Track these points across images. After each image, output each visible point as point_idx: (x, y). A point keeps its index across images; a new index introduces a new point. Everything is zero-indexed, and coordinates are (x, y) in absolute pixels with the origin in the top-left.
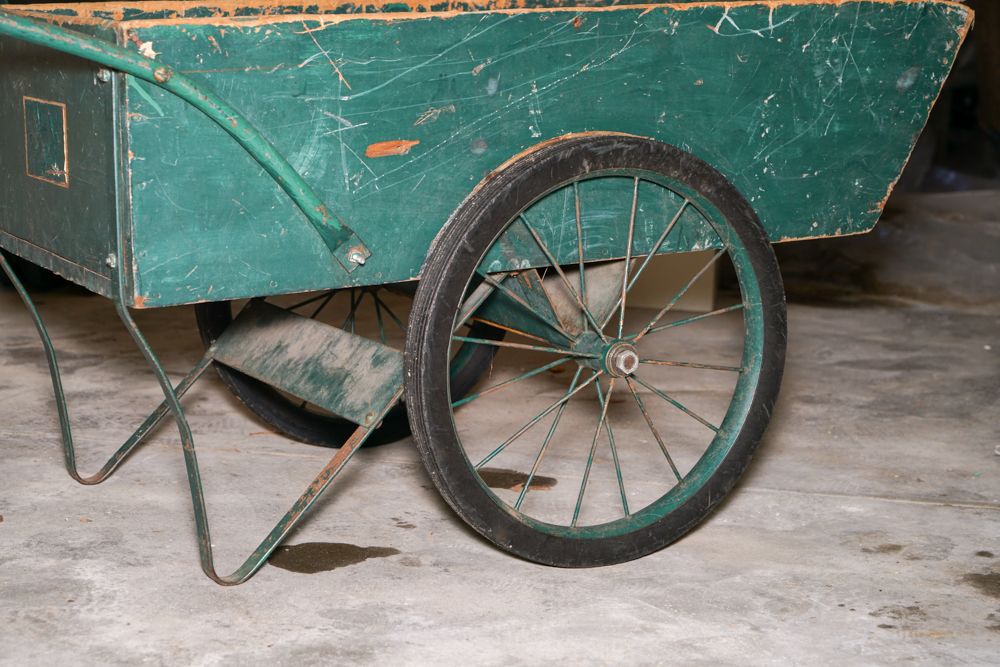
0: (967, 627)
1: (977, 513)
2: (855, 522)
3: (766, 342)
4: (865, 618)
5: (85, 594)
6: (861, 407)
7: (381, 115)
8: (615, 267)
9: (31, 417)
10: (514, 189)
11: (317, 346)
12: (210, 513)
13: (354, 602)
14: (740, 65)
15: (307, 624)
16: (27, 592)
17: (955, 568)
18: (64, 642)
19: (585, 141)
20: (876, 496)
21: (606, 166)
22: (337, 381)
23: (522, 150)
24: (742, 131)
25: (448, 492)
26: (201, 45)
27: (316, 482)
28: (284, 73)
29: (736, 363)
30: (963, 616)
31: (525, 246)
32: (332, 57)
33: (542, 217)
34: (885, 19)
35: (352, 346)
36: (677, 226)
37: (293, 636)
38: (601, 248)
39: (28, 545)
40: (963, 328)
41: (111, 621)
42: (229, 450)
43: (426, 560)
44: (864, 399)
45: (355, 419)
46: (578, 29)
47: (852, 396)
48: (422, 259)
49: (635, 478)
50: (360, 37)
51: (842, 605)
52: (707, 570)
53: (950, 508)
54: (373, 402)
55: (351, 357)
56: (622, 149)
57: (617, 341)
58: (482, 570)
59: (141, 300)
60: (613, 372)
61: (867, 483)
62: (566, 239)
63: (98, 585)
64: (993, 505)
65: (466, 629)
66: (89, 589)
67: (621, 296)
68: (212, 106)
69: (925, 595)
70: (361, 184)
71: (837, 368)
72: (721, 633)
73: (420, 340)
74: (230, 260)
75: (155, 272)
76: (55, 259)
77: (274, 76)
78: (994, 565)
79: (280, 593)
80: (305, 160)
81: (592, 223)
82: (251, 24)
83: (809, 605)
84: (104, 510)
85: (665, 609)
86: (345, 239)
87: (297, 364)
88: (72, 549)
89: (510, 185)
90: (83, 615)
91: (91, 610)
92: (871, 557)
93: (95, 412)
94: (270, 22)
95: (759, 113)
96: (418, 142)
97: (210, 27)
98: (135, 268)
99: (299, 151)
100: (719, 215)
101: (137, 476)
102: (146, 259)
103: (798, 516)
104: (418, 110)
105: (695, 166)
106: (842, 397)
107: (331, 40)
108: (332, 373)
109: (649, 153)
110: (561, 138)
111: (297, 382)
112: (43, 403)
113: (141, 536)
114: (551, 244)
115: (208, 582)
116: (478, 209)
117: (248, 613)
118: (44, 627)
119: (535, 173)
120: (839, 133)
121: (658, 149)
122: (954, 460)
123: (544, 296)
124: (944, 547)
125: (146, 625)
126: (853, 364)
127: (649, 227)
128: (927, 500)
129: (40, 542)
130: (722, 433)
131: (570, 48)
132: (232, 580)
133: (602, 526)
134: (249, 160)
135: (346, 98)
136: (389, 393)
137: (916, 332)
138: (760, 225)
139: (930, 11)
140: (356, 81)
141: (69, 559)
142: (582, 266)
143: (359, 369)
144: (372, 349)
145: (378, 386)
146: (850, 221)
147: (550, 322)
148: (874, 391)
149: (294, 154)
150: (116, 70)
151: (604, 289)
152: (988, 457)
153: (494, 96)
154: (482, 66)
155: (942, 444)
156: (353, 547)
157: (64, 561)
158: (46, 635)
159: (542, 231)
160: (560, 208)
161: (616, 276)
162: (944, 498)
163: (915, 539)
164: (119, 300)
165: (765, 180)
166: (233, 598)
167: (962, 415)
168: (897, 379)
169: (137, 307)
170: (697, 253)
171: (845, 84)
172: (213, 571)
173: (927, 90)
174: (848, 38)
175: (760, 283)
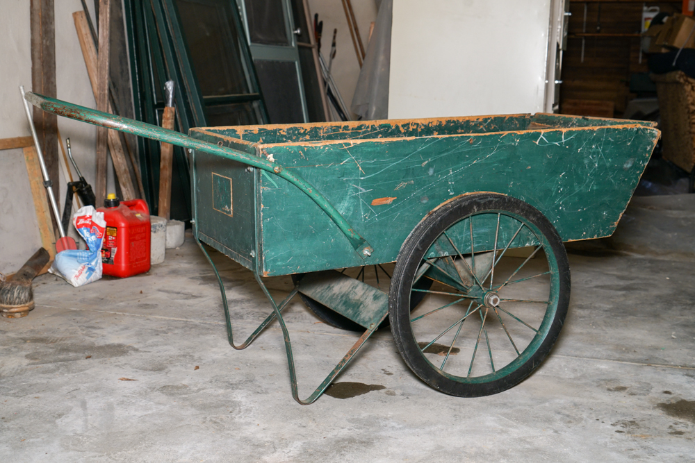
0: (659, 433)
1: (664, 370)
2: (604, 374)
3: (561, 289)
4: (609, 427)
5: (238, 408)
6: (606, 311)
7: (379, 185)
8: (489, 254)
9: (212, 312)
10: (441, 220)
11: (347, 288)
12: (296, 365)
13: (364, 415)
14: (549, 159)
15: (342, 426)
16: (211, 407)
17: (653, 400)
18: (228, 434)
19: (474, 197)
20: (614, 360)
21: (485, 208)
22: (357, 306)
23: (445, 201)
24: (550, 190)
25: (409, 362)
26: (296, 155)
27: (347, 356)
28: (334, 167)
29: (546, 299)
30: (657, 426)
31: (446, 245)
32: (356, 159)
33: (454, 232)
34: (618, 136)
35: (364, 289)
36: (518, 236)
37: (335, 433)
38: (482, 246)
39: (211, 382)
40: (656, 267)
41: (250, 423)
42: (304, 332)
43: (398, 392)
44: (608, 306)
45: (365, 326)
46: (472, 144)
47: (602, 305)
48: (397, 252)
49: (497, 349)
50: (369, 150)
51: (598, 420)
52: (532, 399)
53: (650, 367)
54: (374, 318)
55: (363, 294)
56: (492, 201)
57: (489, 291)
58: (425, 398)
59: (266, 273)
60: (487, 305)
61: (609, 353)
62: (465, 242)
63: (244, 404)
64: (671, 365)
65: (417, 430)
66: (239, 406)
67: (491, 268)
68: (301, 184)
69: (638, 414)
70: (369, 218)
71: (595, 289)
72: (539, 434)
73: (396, 291)
74: (308, 254)
75: (273, 260)
76: (226, 249)
77: (329, 168)
78: (672, 398)
79: (329, 409)
80: (343, 207)
81: (478, 234)
82: (319, 145)
83: (581, 419)
84: (246, 363)
85: (512, 420)
86: (362, 244)
87: (337, 296)
88: (232, 384)
89: (439, 218)
90: (237, 420)
91: (240, 417)
92: (612, 393)
93: (241, 310)
94: (328, 144)
95: (558, 181)
96: (395, 198)
97: (300, 147)
98: (263, 258)
99: (340, 203)
100: (538, 230)
101: (261, 345)
102: (269, 254)
103: (576, 370)
104: (396, 183)
105: (527, 208)
106: (596, 305)
107: (356, 151)
108: (354, 302)
109: (505, 202)
110: (463, 195)
111: (338, 305)
112: (217, 305)
113: (264, 378)
114: (458, 244)
115: (295, 403)
116: (424, 229)
117: (314, 420)
118: (219, 426)
119: (451, 212)
120: (596, 190)
121: (510, 200)
122: (652, 340)
123: (455, 268)
124: (647, 388)
125: (266, 426)
126: (602, 287)
127: (505, 235)
128: (639, 362)
129: (216, 380)
130: (539, 333)
131: (468, 153)
132: (307, 402)
133: (482, 377)
134: (317, 207)
135: (362, 178)
136: (381, 314)
137: (633, 270)
138: (558, 235)
139: (640, 132)
140: (367, 170)
141: (230, 390)
142: (473, 254)
143: (367, 301)
144: (373, 292)
145: (376, 310)
146: (601, 231)
147: (457, 281)
148: (613, 302)
149: (338, 205)
150: (256, 168)
151: (483, 265)
152: (668, 339)
153: (432, 176)
154: (426, 162)
155: (646, 331)
156: (363, 384)
157: (228, 390)
158: (220, 430)
159: (454, 238)
160: (463, 228)
161: (489, 258)
162: (647, 362)
163: (633, 384)
164: (256, 272)
165: (560, 213)
166: (307, 411)
167: (656, 316)
168: (624, 295)
169: (264, 276)
170: (528, 247)
171: (599, 167)
172: (298, 398)
173: (639, 169)
174: (600, 145)
175: (558, 262)
